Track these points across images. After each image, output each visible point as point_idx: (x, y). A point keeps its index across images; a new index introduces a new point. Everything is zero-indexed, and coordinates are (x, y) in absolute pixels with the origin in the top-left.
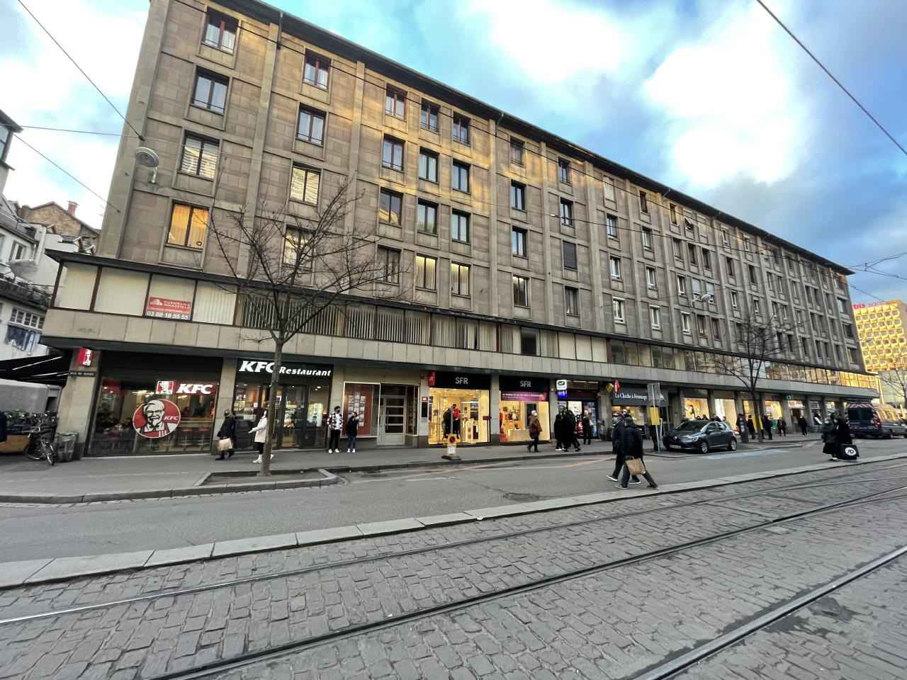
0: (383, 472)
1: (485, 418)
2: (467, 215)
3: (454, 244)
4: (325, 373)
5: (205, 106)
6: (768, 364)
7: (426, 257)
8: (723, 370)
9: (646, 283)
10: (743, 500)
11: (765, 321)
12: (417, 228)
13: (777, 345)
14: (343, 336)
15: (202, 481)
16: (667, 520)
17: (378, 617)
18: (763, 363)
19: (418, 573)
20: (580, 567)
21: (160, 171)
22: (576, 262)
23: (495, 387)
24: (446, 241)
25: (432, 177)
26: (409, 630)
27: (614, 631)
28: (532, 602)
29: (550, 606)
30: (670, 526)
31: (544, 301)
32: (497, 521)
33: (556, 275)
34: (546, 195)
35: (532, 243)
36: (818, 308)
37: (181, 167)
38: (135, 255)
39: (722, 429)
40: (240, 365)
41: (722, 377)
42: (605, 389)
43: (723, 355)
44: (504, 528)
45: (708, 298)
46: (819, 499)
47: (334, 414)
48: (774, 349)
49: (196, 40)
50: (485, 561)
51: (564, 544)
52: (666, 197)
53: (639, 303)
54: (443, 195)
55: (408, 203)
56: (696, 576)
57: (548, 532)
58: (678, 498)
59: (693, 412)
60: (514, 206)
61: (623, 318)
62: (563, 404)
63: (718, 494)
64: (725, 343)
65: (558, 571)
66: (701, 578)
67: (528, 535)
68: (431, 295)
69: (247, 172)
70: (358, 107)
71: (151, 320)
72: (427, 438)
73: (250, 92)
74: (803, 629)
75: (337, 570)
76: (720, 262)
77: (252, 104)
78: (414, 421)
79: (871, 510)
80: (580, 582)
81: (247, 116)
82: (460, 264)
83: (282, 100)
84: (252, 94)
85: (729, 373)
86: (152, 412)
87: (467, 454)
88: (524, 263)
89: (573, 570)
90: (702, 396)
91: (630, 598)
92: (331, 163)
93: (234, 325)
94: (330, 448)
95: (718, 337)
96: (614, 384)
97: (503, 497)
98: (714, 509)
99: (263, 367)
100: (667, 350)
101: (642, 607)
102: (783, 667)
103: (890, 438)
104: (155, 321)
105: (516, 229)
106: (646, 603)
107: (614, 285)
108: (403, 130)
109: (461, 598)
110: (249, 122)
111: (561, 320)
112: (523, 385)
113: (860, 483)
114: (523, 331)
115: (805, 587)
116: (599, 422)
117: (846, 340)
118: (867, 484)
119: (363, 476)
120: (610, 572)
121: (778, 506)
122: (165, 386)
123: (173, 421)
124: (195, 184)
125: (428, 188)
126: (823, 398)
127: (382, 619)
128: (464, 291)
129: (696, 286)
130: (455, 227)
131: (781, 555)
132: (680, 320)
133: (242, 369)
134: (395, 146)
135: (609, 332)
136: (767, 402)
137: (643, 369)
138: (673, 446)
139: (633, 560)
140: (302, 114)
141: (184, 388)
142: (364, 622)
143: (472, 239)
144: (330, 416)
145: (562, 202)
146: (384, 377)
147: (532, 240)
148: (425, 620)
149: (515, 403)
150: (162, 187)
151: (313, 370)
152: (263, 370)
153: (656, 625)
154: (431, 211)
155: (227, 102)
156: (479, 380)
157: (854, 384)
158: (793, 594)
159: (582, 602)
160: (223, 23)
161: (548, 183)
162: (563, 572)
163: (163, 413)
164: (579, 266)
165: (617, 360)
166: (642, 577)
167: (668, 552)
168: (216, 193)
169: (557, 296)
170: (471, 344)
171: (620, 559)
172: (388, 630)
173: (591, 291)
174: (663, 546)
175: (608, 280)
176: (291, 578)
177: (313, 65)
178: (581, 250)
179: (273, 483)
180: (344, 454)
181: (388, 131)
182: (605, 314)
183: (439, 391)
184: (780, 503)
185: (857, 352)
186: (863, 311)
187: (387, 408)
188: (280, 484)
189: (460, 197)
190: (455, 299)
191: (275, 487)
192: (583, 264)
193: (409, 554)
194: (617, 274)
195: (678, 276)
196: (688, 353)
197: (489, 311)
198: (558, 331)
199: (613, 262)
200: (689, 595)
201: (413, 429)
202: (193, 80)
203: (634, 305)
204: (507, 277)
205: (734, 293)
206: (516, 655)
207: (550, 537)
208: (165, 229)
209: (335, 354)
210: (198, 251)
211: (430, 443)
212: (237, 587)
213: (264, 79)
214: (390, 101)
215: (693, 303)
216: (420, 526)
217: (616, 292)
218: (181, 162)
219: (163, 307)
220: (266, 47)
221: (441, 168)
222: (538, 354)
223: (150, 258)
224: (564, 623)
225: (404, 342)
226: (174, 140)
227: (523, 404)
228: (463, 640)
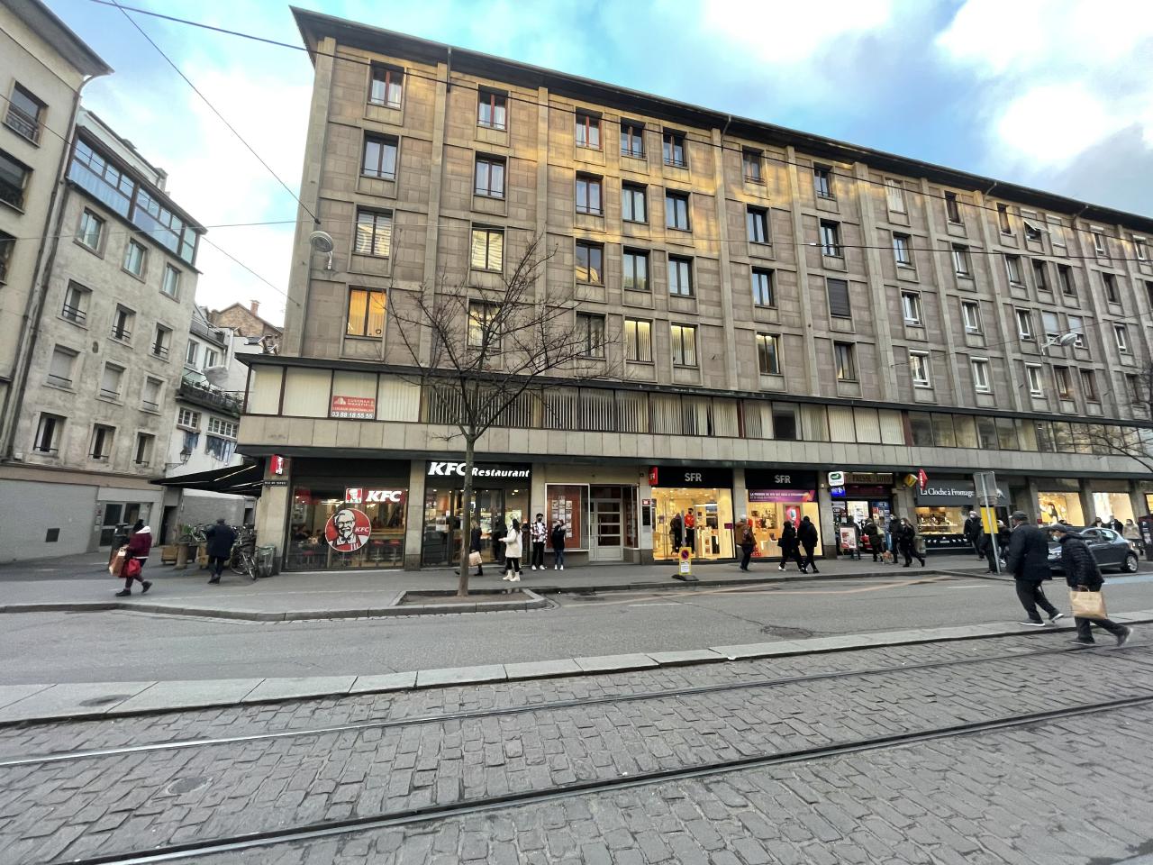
0: (600, 594)
1: (727, 526)
2: (688, 260)
3: (674, 299)
4: (522, 473)
5: (376, 174)
7: (637, 320)
8: (1104, 446)
9: (963, 325)
12: (623, 286)
14: (542, 428)
15: (398, 600)
16: (1022, 675)
17: (611, 775)
19: (656, 723)
20: (884, 733)
21: (336, 256)
22: (849, 305)
23: (740, 484)
24: (663, 297)
25: (640, 217)
26: (649, 795)
27: (947, 828)
28: (816, 776)
29: (844, 784)
30: (1027, 683)
31: (804, 365)
32: (756, 662)
33: (820, 327)
34: (798, 218)
35: (781, 287)
37: (355, 247)
38: (317, 352)
40: (428, 469)
41: (1104, 458)
42: (904, 483)
43: (1105, 424)
44: (767, 672)
45: (1073, 340)
47: (536, 523)
49: (362, 100)
50: (744, 714)
51: (857, 699)
52: (990, 194)
53: (953, 356)
54: (656, 238)
55: (611, 255)
56: (1082, 761)
57: (831, 681)
58: (1039, 642)
59: (1054, 514)
60: (753, 240)
61: (927, 380)
62: (840, 505)
64: (1106, 407)
65: (852, 736)
66: (1091, 764)
67: (801, 684)
68: (647, 368)
69: (422, 243)
70: (543, 143)
71: (336, 422)
72: (651, 552)
73: (421, 150)
75: (555, 712)
76: (1092, 282)
77: (424, 163)
78: (633, 531)
80: (887, 754)
81: (420, 178)
82: (682, 325)
83: (456, 151)
84: (423, 152)
85: (1117, 452)
86: (343, 523)
87: (705, 574)
88: (771, 315)
89: (875, 736)
90: (1070, 490)
91: (969, 783)
92: (516, 218)
93: (420, 422)
94: (534, 563)
95: (1093, 398)
97: (761, 630)
99: (454, 469)
100: (1002, 423)
101: (992, 798)
104: (340, 422)
105: (757, 270)
106: (997, 793)
107: (910, 332)
108: (600, 163)
109: (716, 760)
110: (421, 185)
111: (830, 389)
114: (775, 408)
119: (575, 599)
120: (934, 743)
122: (354, 494)
123: (363, 533)
124: (372, 265)
125: (636, 231)
127: (616, 777)
128: (690, 361)
129: (1050, 323)
130: (674, 277)
132: (1025, 374)
133: (431, 473)
134: (591, 185)
135: (906, 401)
137: (967, 451)
139: (966, 729)
140: (478, 163)
141: (373, 496)
142: (593, 779)
143: (696, 290)
144: (532, 525)
145: (823, 225)
146: (593, 476)
147: (781, 282)
148: (669, 784)
149: (769, 506)
150: (338, 273)
151: (508, 470)
152: (453, 473)
153: (1018, 827)
154: (641, 260)
155: (398, 166)
156: (716, 475)
159: (893, 783)
160: (388, 75)
161: (800, 201)
163: (354, 523)
164: (853, 311)
165: (920, 440)
166: (986, 755)
167: (1029, 722)
168: (392, 272)
169: (822, 356)
170: (703, 429)
171: (949, 726)
172: (623, 791)
173: (873, 344)
174: (1020, 711)
175: (900, 328)
176: (503, 718)
177: (489, 103)
178: (855, 290)
179: (474, 604)
180: (551, 571)
181: (580, 167)
182: (898, 377)
183: (664, 491)
187: (599, 515)
188: (481, 606)
189: (677, 237)
190: (678, 371)
191: (475, 609)
192: (859, 308)
193: (642, 698)
194: (914, 316)
195: (1018, 311)
196: (1040, 425)
197: (726, 384)
198: (826, 405)
199: (907, 300)
200: (1071, 788)
201: (633, 540)
202: (361, 147)
203: (945, 359)
204: (749, 335)
205: (1121, 328)
206: (800, 844)
207: (835, 688)
208: (344, 319)
209: (533, 451)
210: (379, 340)
211: (656, 559)
212: (446, 723)
213: (435, 131)
214: (581, 129)
215: (1046, 349)
216: (653, 664)
217: (914, 343)
218: (355, 242)
219: (347, 406)
220: (435, 91)
221: (650, 204)
222: (799, 437)
223: (331, 352)
224: (868, 808)
225: (614, 432)
226: (346, 218)
227: (780, 506)
228: (724, 815)
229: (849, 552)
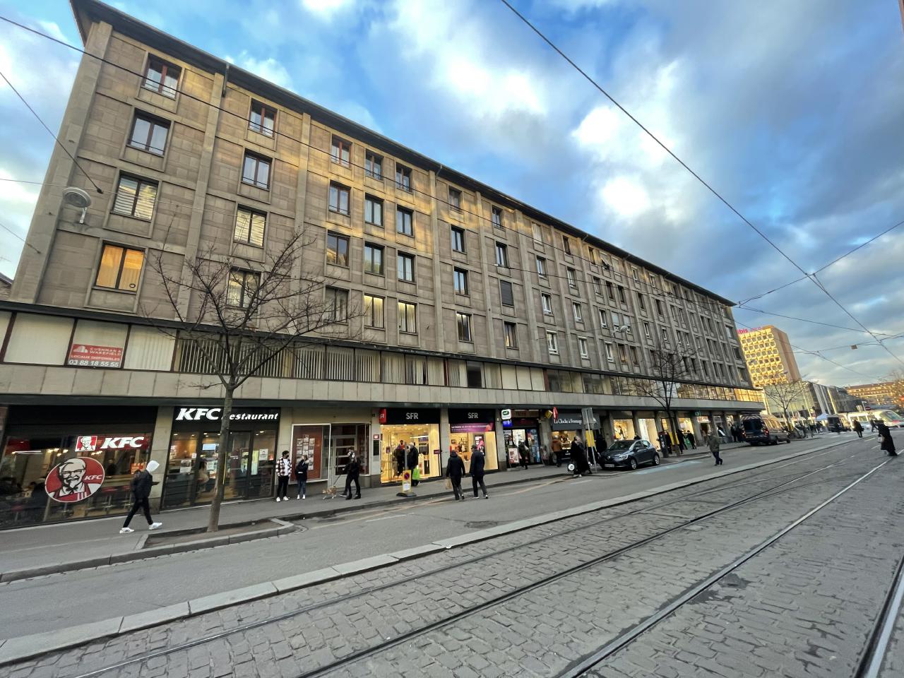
0: (339, 516)
1: (435, 452)
2: (412, 257)
3: (400, 283)
4: (271, 416)
5: (143, 147)
6: (678, 385)
7: (374, 296)
8: (643, 393)
9: (573, 317)
10: (667, 507)
11: (673, 348)
12: (364, 270)
13: (684, 368)
14: (292, 378)
15: (142, 543)
16: (609, 530)
17: (378, 641)
18: (674, 385)
19: (404, 600)
20: (544, 577)
21: (90, 211)
22: (512, 298)
23: (445, 421)
24: (393, 281)
25: (378, 221)
26: (408, 647)
27: (579, 622)
28: (509, 610)
29: (523, 611)
30: (612, 535)
31: (486, 336)
32: (465, 548)
33: (496, 312)
34: (483, 240)
35: (473, 283)
36: (713, 335)
37: (113, 207)
38: (55, 299)
39: (645, 446)
40: (177, 412)
41: (642, 398)
42: (545, 416)
43: (642, 378)
44: (471, 553)
45: (626, 329)
46: (723, 500)
47: (282, 459)
48: (682, 372)
49: (135, 83)
50: (461, 582)
51: (527, 560)
52: (585, 241)
53: (569, 336)
54: (388, 237)
55: (355, 246)
56: (636, 571)
57: (511, 552)
58: (616, 511)
59: (621, 433)
60: (455, 249)
61: (556, 350)
62: (508, 433)
63: (647, 504)
64: (642, 368)
65: (526, 583)
66: (640, 572)
67: (494, 557)
68: (380, 333)
69: (189, 214)
70: (304, 154)
71: (74, 370)
72: (379, 477)
73: (193, 137)
74: (715, 599)
75: (325, 609)
76: (633, 297)
77: (194, 148)
78: (365, 460)
79: (762, 504)
80: (546, 589)
81: (190, 159)
82: (406, 303)
83: (227, 145)
84: (195, 138)
85: (648, 395)
86: (70, 472)
87: (421, 490)
88: (466, 301)
89: (539, 580)
90: (627, 417)
91: (586, 595)
92: (277, 206)
93: (172, 371)
94: (278, 495)
95: (636, 363)
96: (552, 411)
97: (465, 526)
98: (645, 517)
99: (204, 414)
100: (595, 377)
101: (598, 600)
102: (702, 626)
103: (777, 444)
104: (79, 371)
105: (457, 269)
106: (600, 597)
107: (547, 319)
108: (349, 178)
109: (448, 616)
110: (191, 165)
111: (502, 353)
112: (471, 417)
113: (754, 484)
114: (468, 365)
115: (716, 569)
116: (541, 447)
117: (736, 361)
118: (759, 484)
119: (319, 522)
120: (569, 577)
121: (694, 509)
122: (87, 442)
123: (94, 481)
124: (131, 225)
125: (374, 231)
126: (723, 413)
127: (383, 643)
128: (412, 329)
129: (615, 318)
130: (401, 268)
131: (698, 546)
132: (604, 348)
133: (180, 418)
134: (341, 192)
135: (545, 363)
136: (680, 419)
137: (577, 395)
138: (607, 465)
139: (585, 566)
140: (247, 158)
141: (109, 443)
142: (365, 648)
143: (417, 279)
144: (278, 462)
145: (497, 245)
146: (335, 417)
147: (472, 279)
148: (420, 638)
149: (463, 435)
150: (91, 227)
151: (259, 414)
152: (204, 418)
153: (609, 612)
154: (377, 253)
155: (168, 145)
156: (428, 414)
157: (746, 399)
158: (708, 575)
159: (551, 604)
160: (165, 68)
161: (484, 228)
162: (532, 583)
163: (83, 472)
164: (515, 303)
165: (553, 388)
166: (594, 578)
167: (612, 556)
168: (153, 234)
169: (497, 331)
170: (420, 380)
171: (576, 566)
172: (390, 650)
173: (526, 325)
174: (609, 551)
175: (541, 315)
176: (281, 622)
177: (259, 113)
178: (516, 289)
179: (227, 537)
180: (293, 501)
181: (334, 178)
182: (540, 346)
183: (389, 428)
184: (695, 506)
185: (745, 371)
186: (747, 335)
187: (337, 449)
188: (234, 538)
189: (404, 240)
190: (402, 336)
191: (228, 542)
192: (519, 301)
193: (391, 586)
194: (549, 309)
195: (600, 310)
196: (613, 379)
197: (436, 347)
198: (500, 364)
199: (545, 298)
200: (631, 586)
201: (365, 468)
202: (130, 121)
203: (565, 337)
204: (452, 314)
205: (646, 324)
206: (504, 651)
207: (515, 555)
208: (94, 271)
209: (282, 397)
210: (133, 294)
211: (383, 482)
212: (229, 637)
213: (208, 125)
214: (335, 151)
215: (614, 333)
216: (394, 560)
217: (549, 326)
218: (114, 203)
219: (88, 354)
220: (211, 93)
221: (386, 213)
222: (483, 386)
223: (74, 301)
224: (539, 621)
225: (354, 381)
226: (107, 180)
227: (471, 435)
228: (459, 646)
229: (514, 465)
